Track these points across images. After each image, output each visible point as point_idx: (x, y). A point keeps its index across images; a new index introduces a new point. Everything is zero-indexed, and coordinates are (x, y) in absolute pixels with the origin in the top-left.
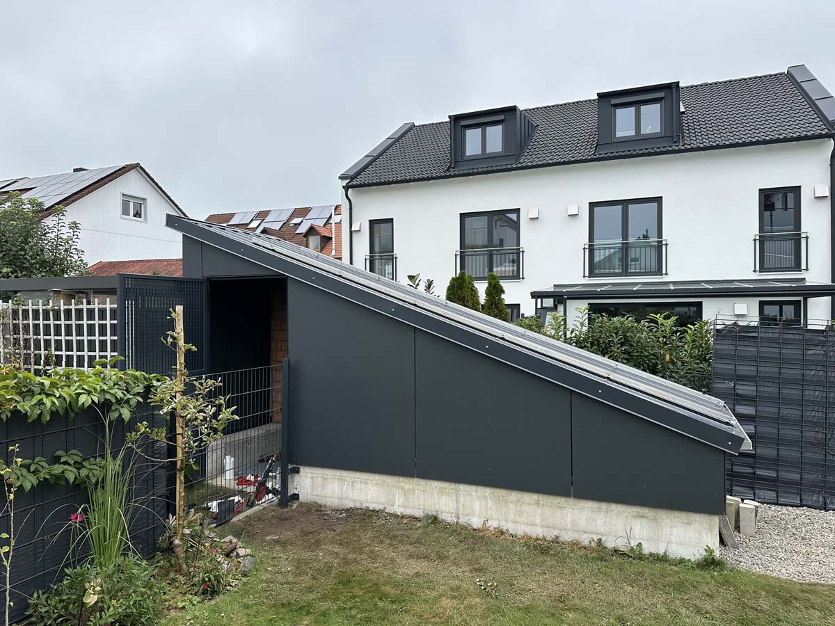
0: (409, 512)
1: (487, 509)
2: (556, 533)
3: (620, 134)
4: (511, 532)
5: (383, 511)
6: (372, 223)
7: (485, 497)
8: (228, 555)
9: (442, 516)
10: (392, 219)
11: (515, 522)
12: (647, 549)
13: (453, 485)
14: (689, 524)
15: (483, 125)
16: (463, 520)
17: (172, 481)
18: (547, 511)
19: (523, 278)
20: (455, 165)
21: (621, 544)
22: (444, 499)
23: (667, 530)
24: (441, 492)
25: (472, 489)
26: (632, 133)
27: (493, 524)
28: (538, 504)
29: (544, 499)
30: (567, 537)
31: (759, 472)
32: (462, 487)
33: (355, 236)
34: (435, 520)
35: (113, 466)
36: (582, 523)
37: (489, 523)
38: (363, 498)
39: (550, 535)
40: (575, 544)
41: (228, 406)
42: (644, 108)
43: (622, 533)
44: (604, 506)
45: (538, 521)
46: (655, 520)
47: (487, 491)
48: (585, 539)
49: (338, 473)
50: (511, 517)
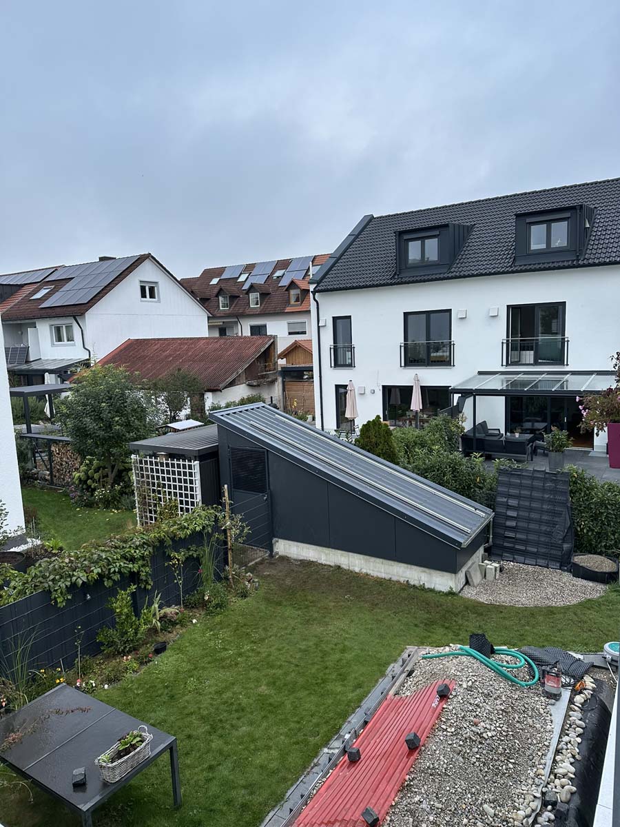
0: (328, 563)
1: (361, 564)
2: (390, 576)
3: (534, 247)
4: (372, 574)
5: (316, 562)
6: (335, 319)
7: (360, 559)
8: (249, 581)
9: (343, 566)
10: (350, 316)
11: (373, 571)
12: (427, 586)
13: (347, 553)
14: (443, 576)
15: (423, 239)
16: (351, 568)
17: (226, 554)
18: (387, 567)
19: (454, 366)
20: (400, 273)
21: (416, 583)
22: (343, 559)
23: (434, 578)
24: (342, 555)
25: (356, 555)
26: (544, 246)
27: (364, 571)
28: (382, 563)
29: (385, 561)
30: (394, 578)
31: (517, 547)
32: (351, 554)
33: (321, 329)
34: (339, 567)
35: (207, 550)
36: (401, 573)
37: (363, 570)
38: (307, 555)
39: (387, 577)
40: (398, 582)
41: (247, 526)
42: (553, 225)
43: (417, 578)
44: (409, 566)
45: (383, 571)
46: (430, 574)
47: (361, 556)
48: (402, 580)
49: (296, 543)
50: (371, 568)
